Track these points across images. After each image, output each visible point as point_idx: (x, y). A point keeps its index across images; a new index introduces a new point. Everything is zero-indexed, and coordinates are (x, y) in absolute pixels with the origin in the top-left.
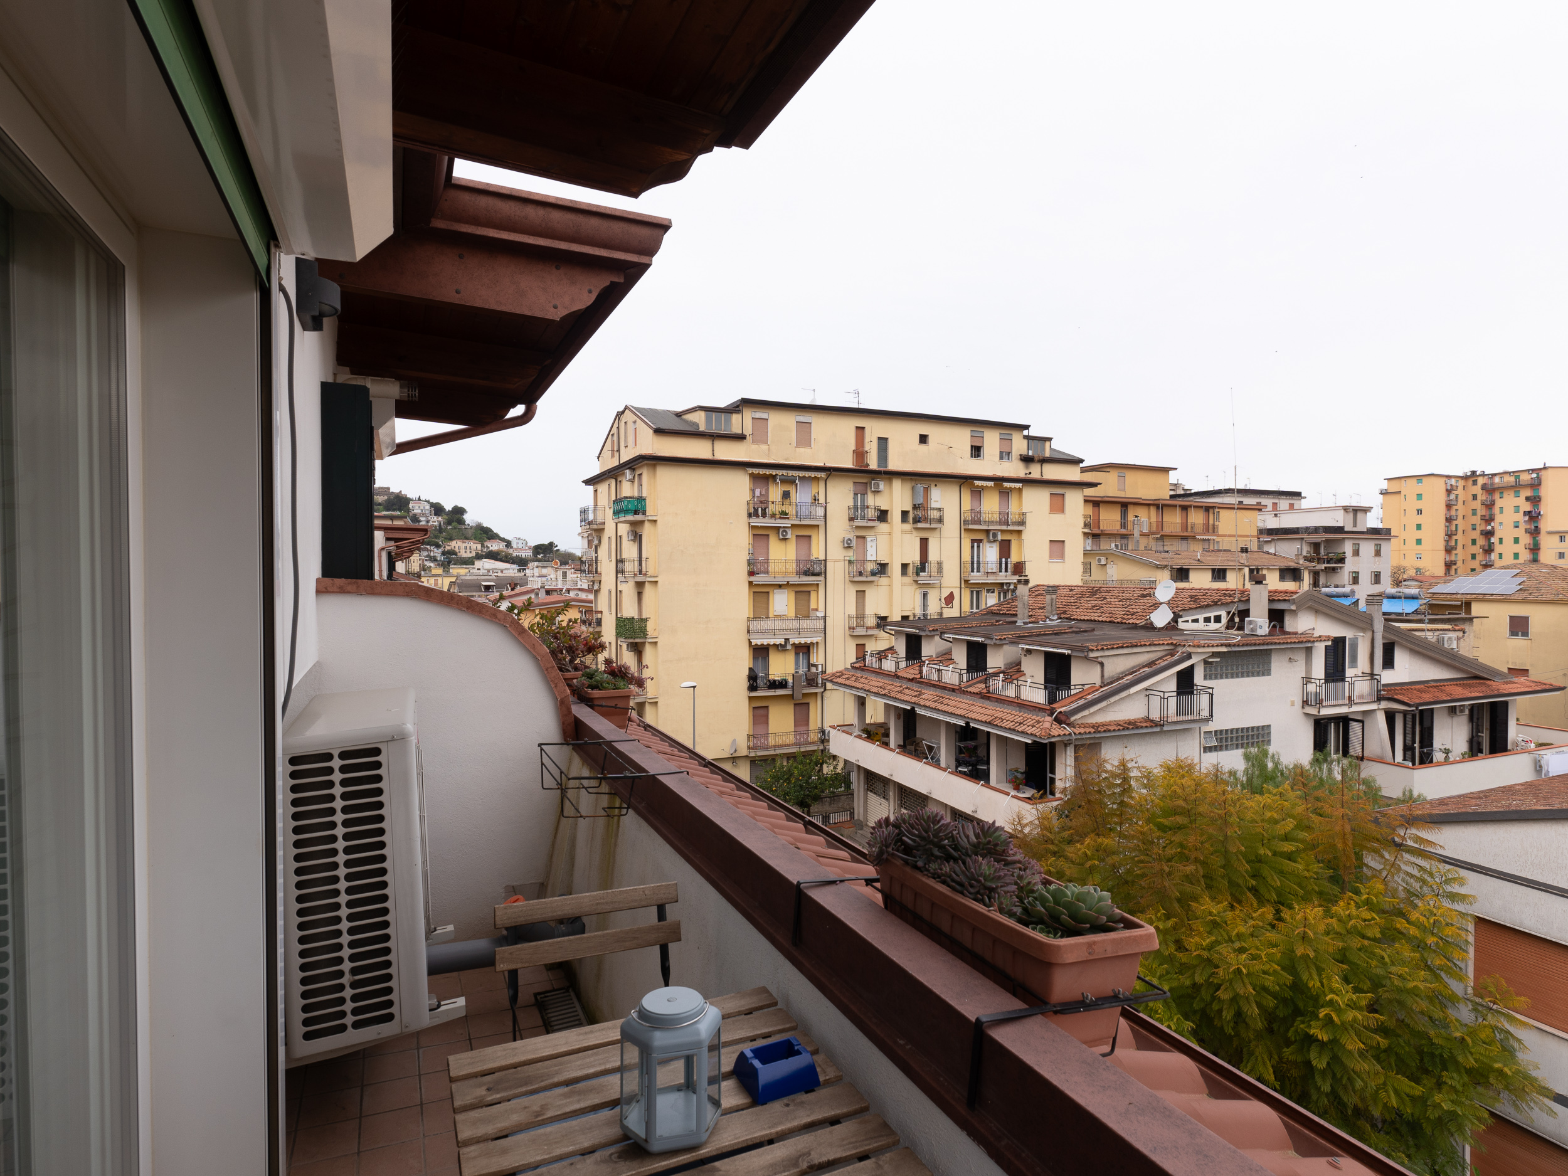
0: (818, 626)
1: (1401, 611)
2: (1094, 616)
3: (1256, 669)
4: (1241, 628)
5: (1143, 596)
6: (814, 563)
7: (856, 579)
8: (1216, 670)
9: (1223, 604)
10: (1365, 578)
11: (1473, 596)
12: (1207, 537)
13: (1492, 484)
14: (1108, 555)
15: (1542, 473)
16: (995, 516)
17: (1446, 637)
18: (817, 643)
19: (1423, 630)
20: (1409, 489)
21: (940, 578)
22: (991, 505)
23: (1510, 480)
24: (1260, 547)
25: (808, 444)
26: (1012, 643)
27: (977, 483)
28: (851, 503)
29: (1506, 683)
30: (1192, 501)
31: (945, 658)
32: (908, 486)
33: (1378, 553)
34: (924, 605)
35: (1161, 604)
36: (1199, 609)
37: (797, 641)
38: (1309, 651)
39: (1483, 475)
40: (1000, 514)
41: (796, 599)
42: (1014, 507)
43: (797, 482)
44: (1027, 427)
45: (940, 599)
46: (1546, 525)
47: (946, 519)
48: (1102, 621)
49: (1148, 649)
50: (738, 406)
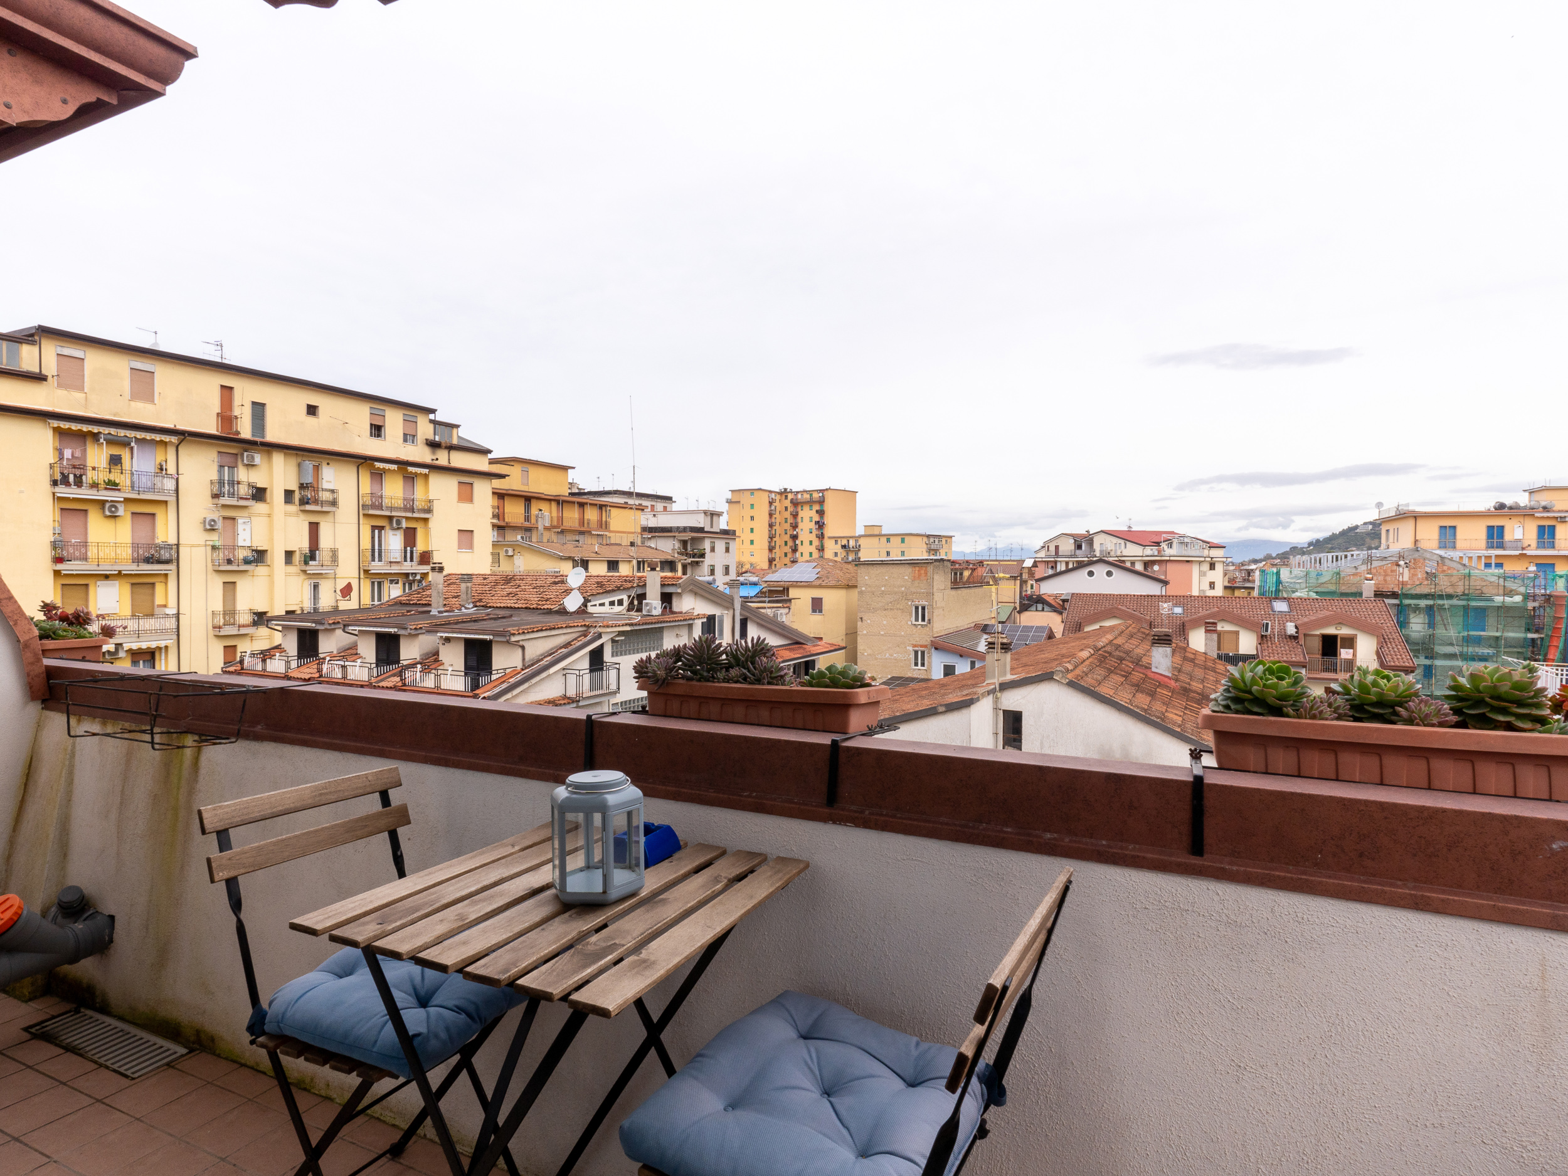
0: (168, 626)
1: (747, 595)
2: (510, 603)
3: (652, 645)
4: (639, 610)
5: (555, 583)
6: (161, 548)
7: (222, 568)
8: (621, 648)
9: (624, 589)
10: (719, 571)
11: (791, 583)
12: (600, 533)
13: (797, 499)
14: (515, 546)
15: (825, 493)
16: (399, 502)
17: (779, 612)
18: (166, 647)
19: (765, 608)
20: (746, 500)
21: (335, 567)
22: (393, 490)
23: (807, 496)
24: (643, 543)
25: (149, 396)
26: (428, 631)
27: (378, 465)
28: (215, 476)
29: (814, 646)
30: (588, 498)
31: (349, 653)
32: (292, 462)
33: (727, 550)
34: (314, 599)
35: (572, 590)
36: (605, 594)
37: (135, 646)
38: (690, 626)
39: (791, 492)
40: (404, 500)
41: (132, 593)
42: (419, 493)
43: (133, 444)
44: (433, 411)
45: (335, 591)
46: (829, 532)
47: (341, 502)
48: (518, 608)
49: (565, 631)
50: (32, 335)
